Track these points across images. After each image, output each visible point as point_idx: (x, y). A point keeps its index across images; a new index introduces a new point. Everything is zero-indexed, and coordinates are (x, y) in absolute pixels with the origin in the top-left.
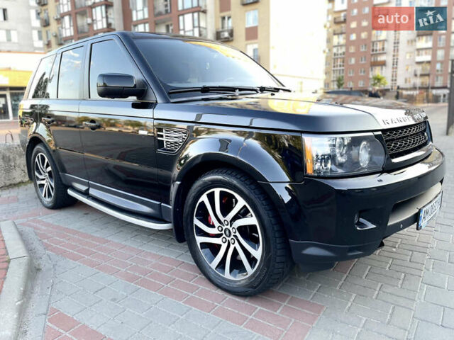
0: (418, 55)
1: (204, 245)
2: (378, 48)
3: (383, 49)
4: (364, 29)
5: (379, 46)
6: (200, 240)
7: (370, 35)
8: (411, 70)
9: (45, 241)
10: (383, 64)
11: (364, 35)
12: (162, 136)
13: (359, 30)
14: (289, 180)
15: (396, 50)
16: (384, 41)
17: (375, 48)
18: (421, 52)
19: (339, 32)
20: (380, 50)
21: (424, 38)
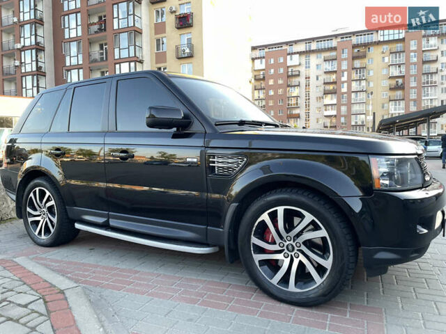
0: (326, 110)
1: (262, 262)
2: (293, 103)
3: (297, 103)
4: (280, 86)
5: (293, 101)
6: (257, 258)
7: (285, 92)
8: (321, 122)
9: (69, 275)
10: (298, 116)
11: (280, 91)
12: (214, 162)
13: (276, 87)
14: (361, 194)
15: (307, 106)
16: (297, 97)
17: (290, 102)
18: (328, 107)
19: (259, 88)
20: (294, 104)
21: (329, 95)
